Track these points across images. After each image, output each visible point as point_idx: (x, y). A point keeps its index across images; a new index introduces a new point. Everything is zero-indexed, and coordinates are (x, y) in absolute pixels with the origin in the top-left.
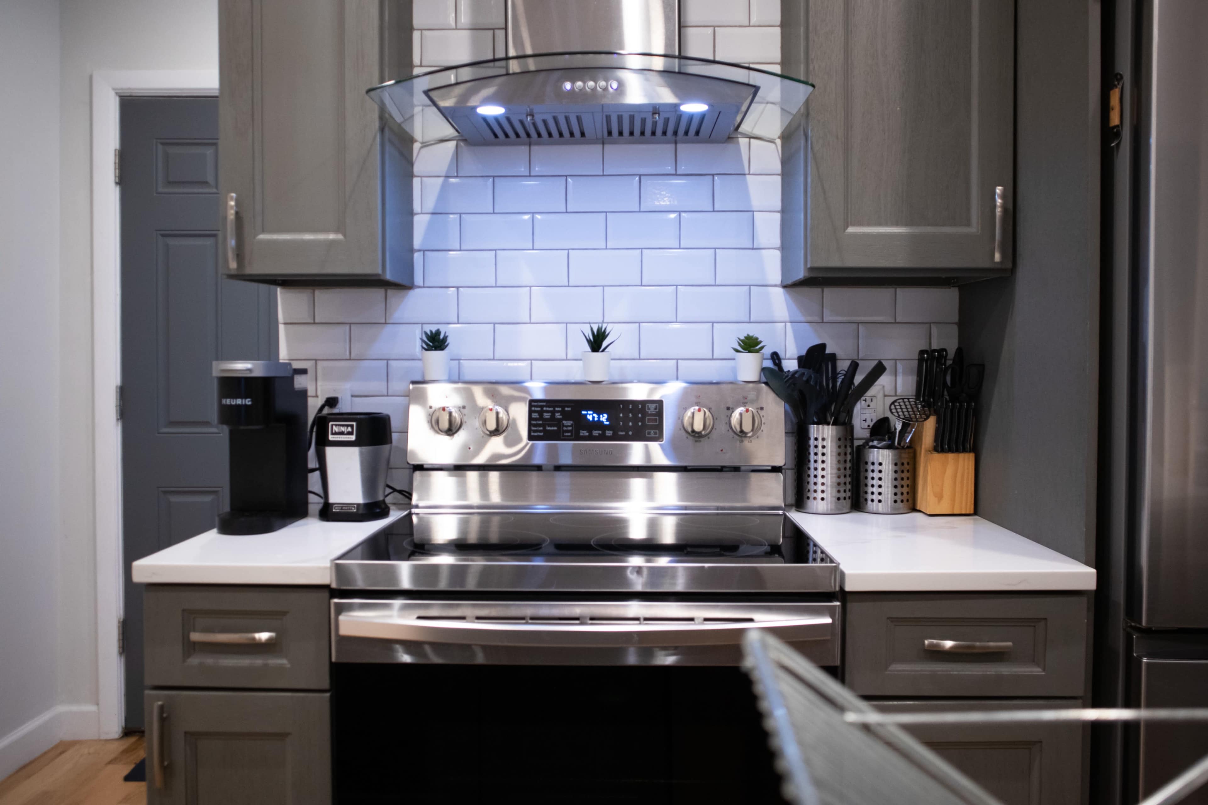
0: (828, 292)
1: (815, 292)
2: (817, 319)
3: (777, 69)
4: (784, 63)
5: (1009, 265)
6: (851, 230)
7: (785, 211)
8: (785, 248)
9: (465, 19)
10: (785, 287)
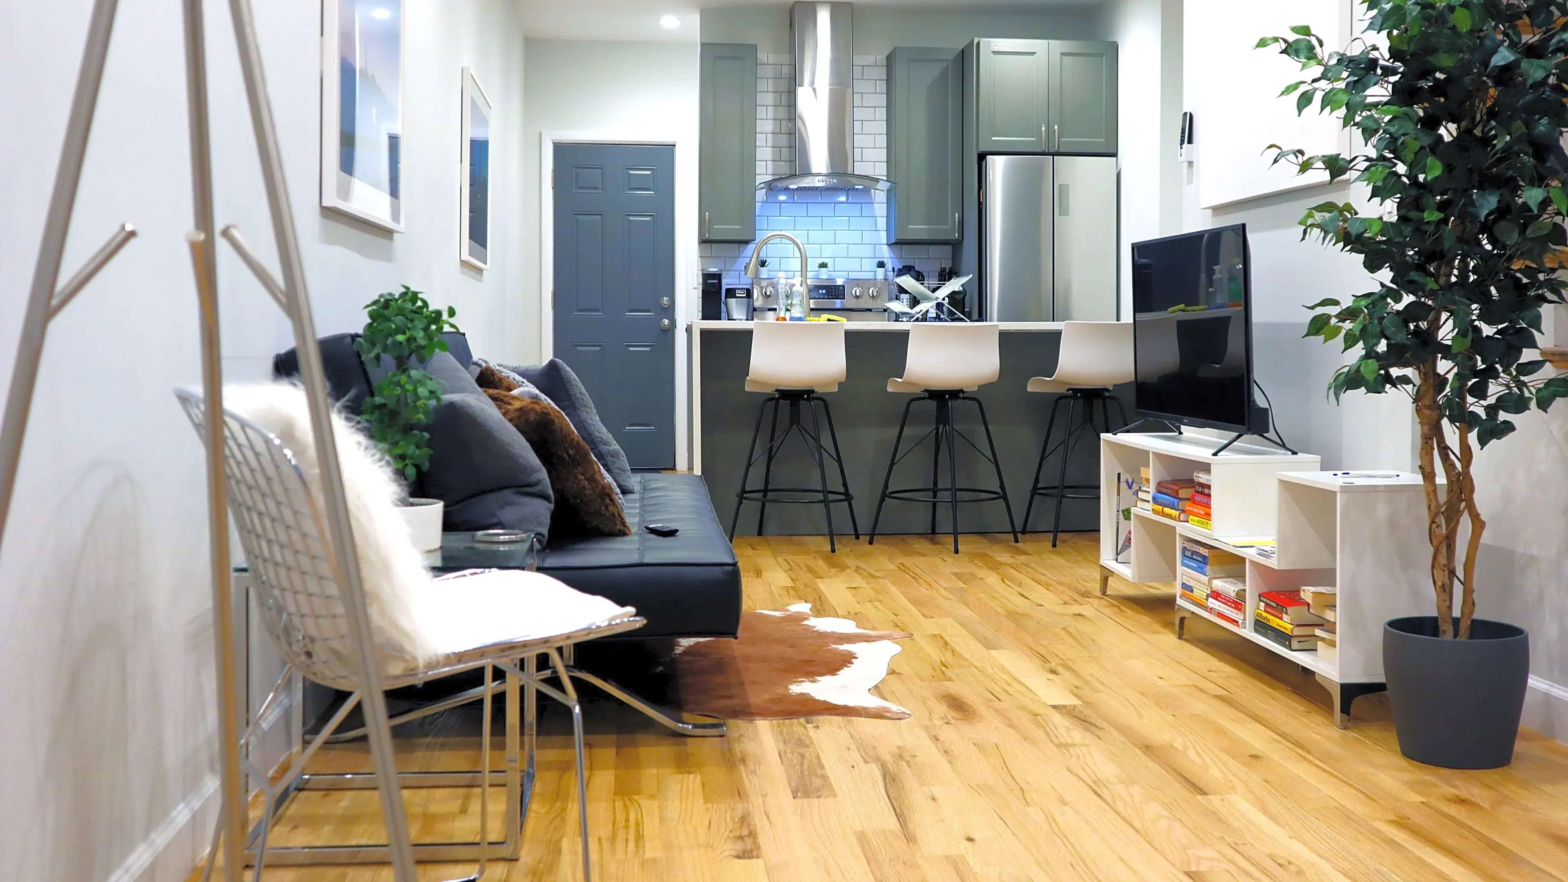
0: (904, 247)
1: (899, 246)
2: (900, 256)
3: (885, 178)
4: (887, 176)
5: (961, 238)
6: (910, 227)
7: (888, 217)
8: (888, 230)
9: (770, 144)
10: (888, 245)
